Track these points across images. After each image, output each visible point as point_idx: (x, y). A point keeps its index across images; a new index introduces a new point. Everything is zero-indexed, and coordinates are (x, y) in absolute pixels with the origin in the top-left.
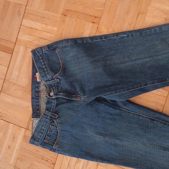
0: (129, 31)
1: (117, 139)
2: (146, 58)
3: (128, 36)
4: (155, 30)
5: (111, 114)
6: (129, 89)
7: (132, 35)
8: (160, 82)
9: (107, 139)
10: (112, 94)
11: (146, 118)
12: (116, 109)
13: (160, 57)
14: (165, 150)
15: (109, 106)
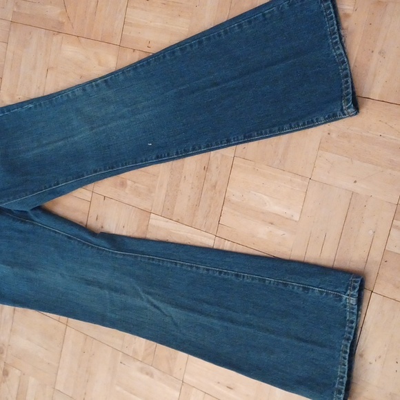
0: (36, 99)
1: (30, 269)
2: (59, 141)
3: (35, 106)
4: (68, 95)
5: (21, 232)
6: (34, 192)
7: (40, 105)
8: (76, 178)
9: (16, 270)
10: (9, 200)
11: (62, 235)
12: (25, 223)
13: (76, 138)
14: (89, 285)
15: (14, 219)
